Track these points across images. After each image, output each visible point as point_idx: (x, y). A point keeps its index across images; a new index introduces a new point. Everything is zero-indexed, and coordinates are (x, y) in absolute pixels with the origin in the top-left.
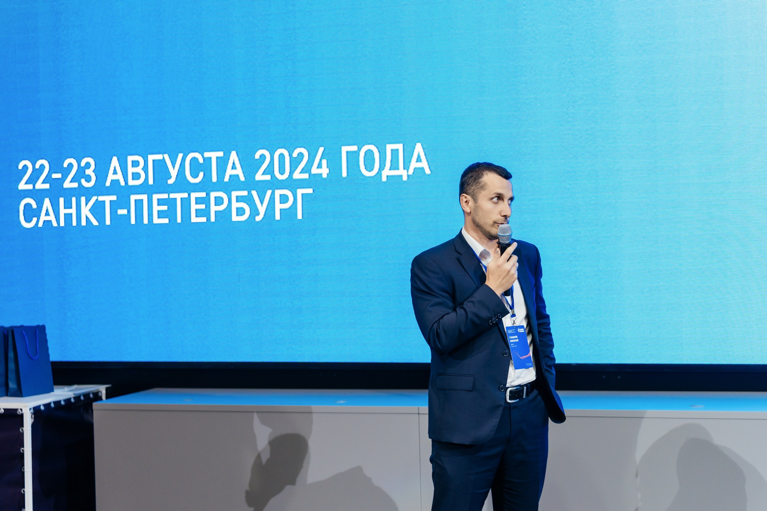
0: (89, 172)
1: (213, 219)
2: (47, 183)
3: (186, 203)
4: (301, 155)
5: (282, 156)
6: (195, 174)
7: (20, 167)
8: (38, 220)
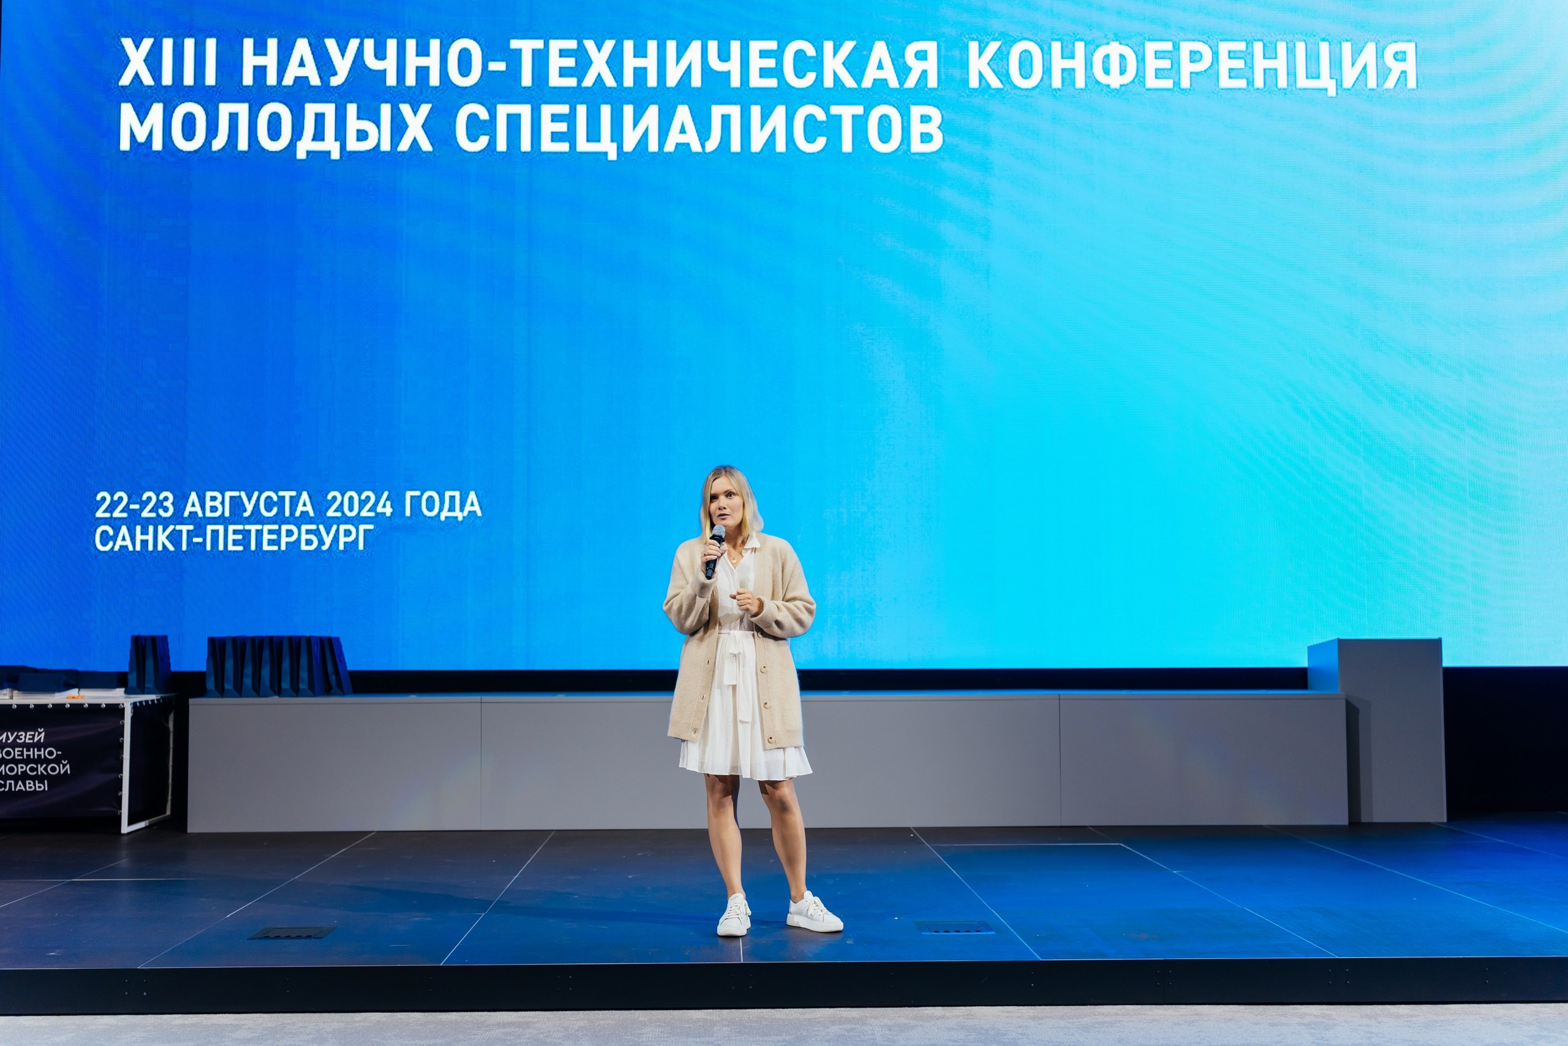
0: (165, 504)
1: (283, 548)
2: (126, 512)
3: (259, 533)
4: (368, 498)
5: (351, 499)
6: (268, 509)
7: (99, 498)
8: (114, 544)
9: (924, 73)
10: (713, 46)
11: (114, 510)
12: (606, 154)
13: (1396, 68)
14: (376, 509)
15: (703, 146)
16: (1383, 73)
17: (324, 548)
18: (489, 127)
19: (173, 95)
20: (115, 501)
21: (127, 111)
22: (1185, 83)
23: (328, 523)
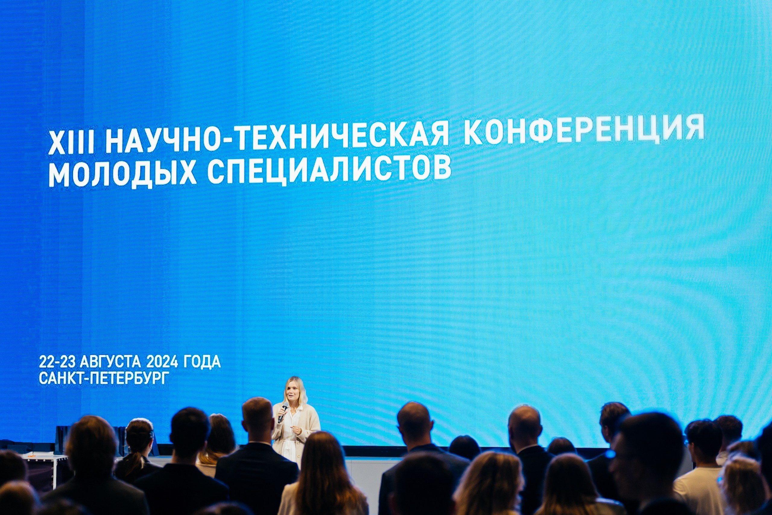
0: (71, 361)
1: (126, 383)
2: (53, 365)
3: (115, 375)
4: (166, 358)
5: (158, 358)
6: (119, 364)
7: (41, 358)
8: (48, 381)
9: (442, 137)
10: (334, 126)
11: (48, 364)
12: (281, 183)
13: (693, 128)
14: (170, 364)
15: (329, 178)
16: (686, 130)
17: (146, 383)
18: (224, 171)
19: (73, 159)
20: (48, 360)
21: (52, 166)
22: (578, 139)
23: (148, 371)
